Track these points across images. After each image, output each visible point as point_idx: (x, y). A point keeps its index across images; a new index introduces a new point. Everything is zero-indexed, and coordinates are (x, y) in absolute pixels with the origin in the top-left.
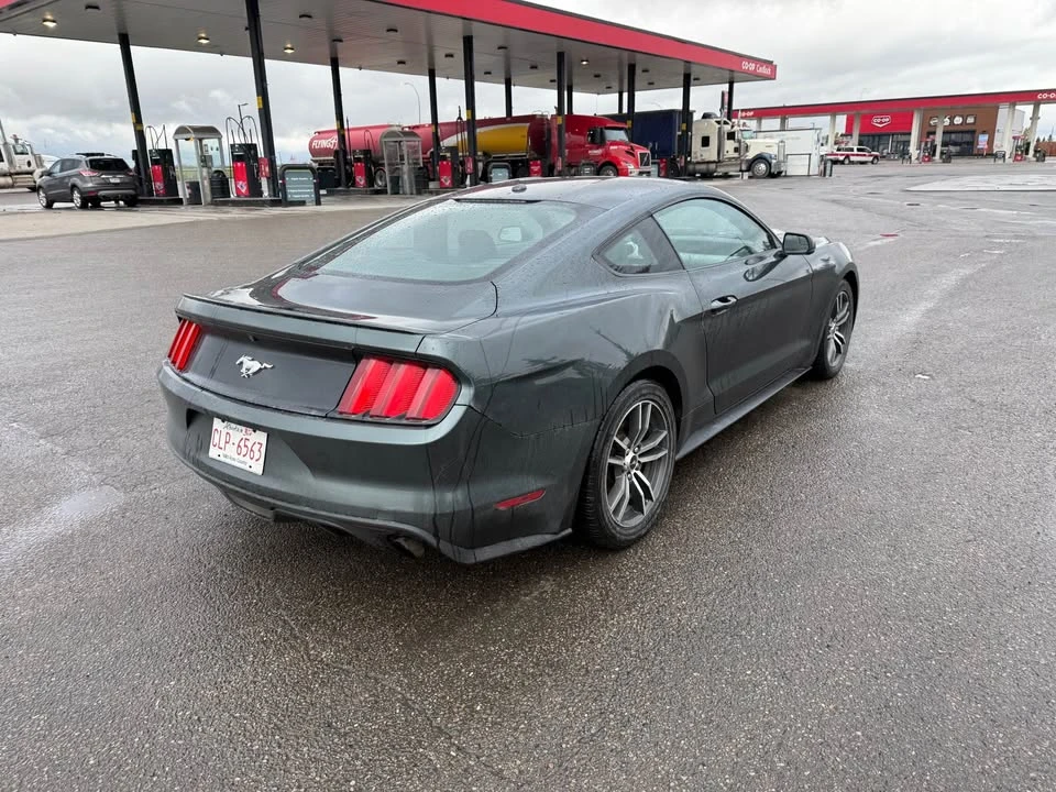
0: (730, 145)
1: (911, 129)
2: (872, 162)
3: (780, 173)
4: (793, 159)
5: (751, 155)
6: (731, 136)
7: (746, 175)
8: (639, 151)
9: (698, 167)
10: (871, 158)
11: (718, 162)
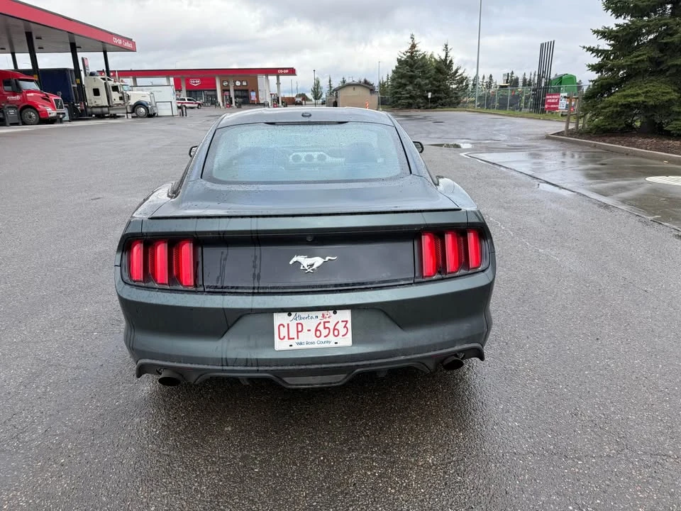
0: (115, 95)
1: (216, 87)
2: (198, 108)
3: (154, 114)
4: (160, 105)
5: (132, 102)
6: (115, 89)
7: (130, 115)
8: (53, 98)
9: (94, 110)
10: (197, 105)
11: (109, 107)
